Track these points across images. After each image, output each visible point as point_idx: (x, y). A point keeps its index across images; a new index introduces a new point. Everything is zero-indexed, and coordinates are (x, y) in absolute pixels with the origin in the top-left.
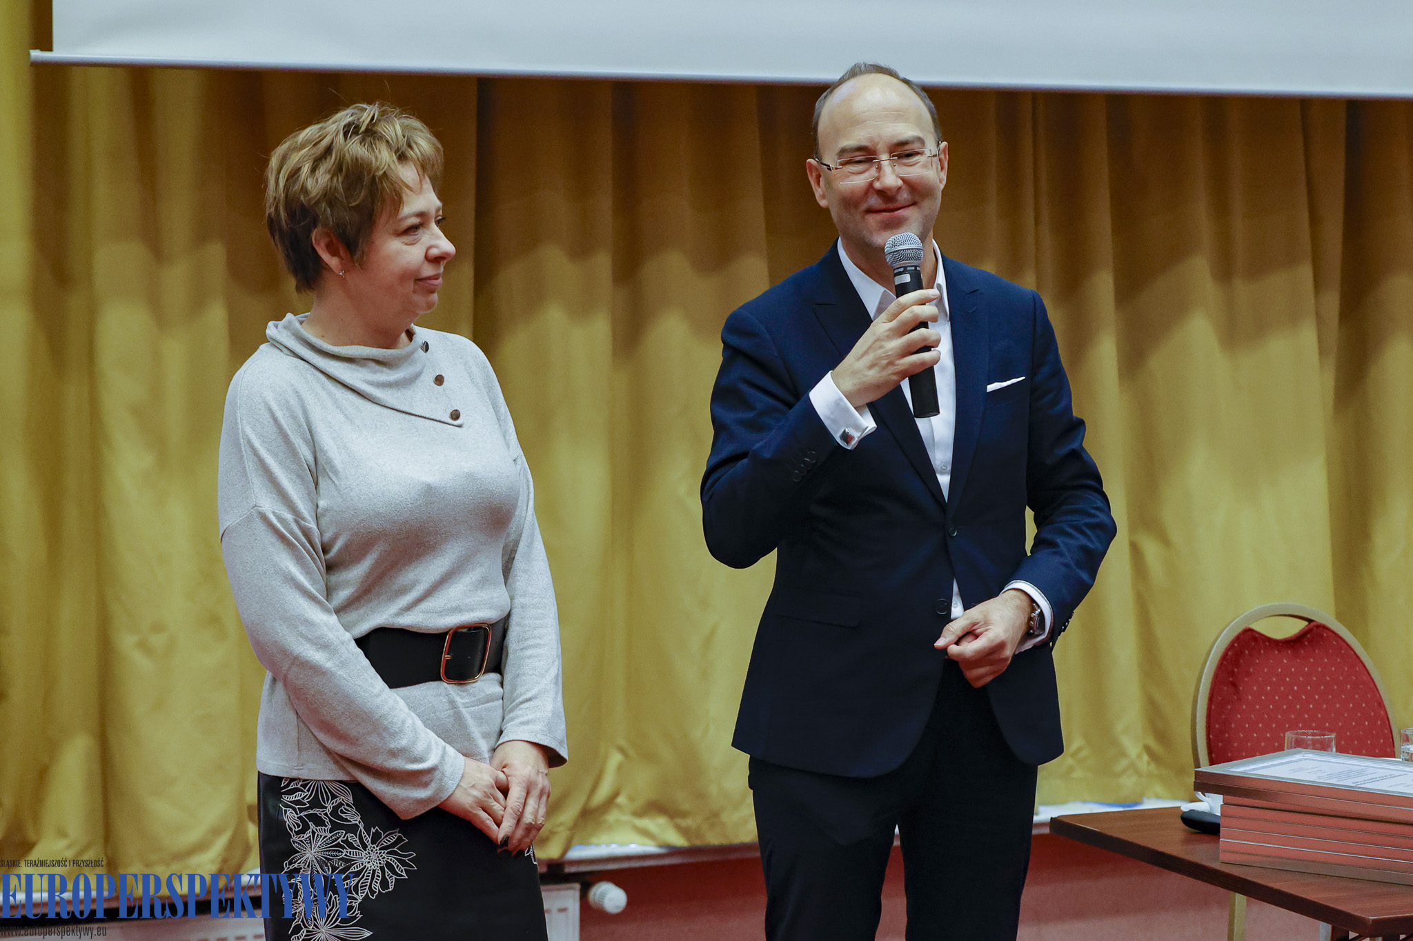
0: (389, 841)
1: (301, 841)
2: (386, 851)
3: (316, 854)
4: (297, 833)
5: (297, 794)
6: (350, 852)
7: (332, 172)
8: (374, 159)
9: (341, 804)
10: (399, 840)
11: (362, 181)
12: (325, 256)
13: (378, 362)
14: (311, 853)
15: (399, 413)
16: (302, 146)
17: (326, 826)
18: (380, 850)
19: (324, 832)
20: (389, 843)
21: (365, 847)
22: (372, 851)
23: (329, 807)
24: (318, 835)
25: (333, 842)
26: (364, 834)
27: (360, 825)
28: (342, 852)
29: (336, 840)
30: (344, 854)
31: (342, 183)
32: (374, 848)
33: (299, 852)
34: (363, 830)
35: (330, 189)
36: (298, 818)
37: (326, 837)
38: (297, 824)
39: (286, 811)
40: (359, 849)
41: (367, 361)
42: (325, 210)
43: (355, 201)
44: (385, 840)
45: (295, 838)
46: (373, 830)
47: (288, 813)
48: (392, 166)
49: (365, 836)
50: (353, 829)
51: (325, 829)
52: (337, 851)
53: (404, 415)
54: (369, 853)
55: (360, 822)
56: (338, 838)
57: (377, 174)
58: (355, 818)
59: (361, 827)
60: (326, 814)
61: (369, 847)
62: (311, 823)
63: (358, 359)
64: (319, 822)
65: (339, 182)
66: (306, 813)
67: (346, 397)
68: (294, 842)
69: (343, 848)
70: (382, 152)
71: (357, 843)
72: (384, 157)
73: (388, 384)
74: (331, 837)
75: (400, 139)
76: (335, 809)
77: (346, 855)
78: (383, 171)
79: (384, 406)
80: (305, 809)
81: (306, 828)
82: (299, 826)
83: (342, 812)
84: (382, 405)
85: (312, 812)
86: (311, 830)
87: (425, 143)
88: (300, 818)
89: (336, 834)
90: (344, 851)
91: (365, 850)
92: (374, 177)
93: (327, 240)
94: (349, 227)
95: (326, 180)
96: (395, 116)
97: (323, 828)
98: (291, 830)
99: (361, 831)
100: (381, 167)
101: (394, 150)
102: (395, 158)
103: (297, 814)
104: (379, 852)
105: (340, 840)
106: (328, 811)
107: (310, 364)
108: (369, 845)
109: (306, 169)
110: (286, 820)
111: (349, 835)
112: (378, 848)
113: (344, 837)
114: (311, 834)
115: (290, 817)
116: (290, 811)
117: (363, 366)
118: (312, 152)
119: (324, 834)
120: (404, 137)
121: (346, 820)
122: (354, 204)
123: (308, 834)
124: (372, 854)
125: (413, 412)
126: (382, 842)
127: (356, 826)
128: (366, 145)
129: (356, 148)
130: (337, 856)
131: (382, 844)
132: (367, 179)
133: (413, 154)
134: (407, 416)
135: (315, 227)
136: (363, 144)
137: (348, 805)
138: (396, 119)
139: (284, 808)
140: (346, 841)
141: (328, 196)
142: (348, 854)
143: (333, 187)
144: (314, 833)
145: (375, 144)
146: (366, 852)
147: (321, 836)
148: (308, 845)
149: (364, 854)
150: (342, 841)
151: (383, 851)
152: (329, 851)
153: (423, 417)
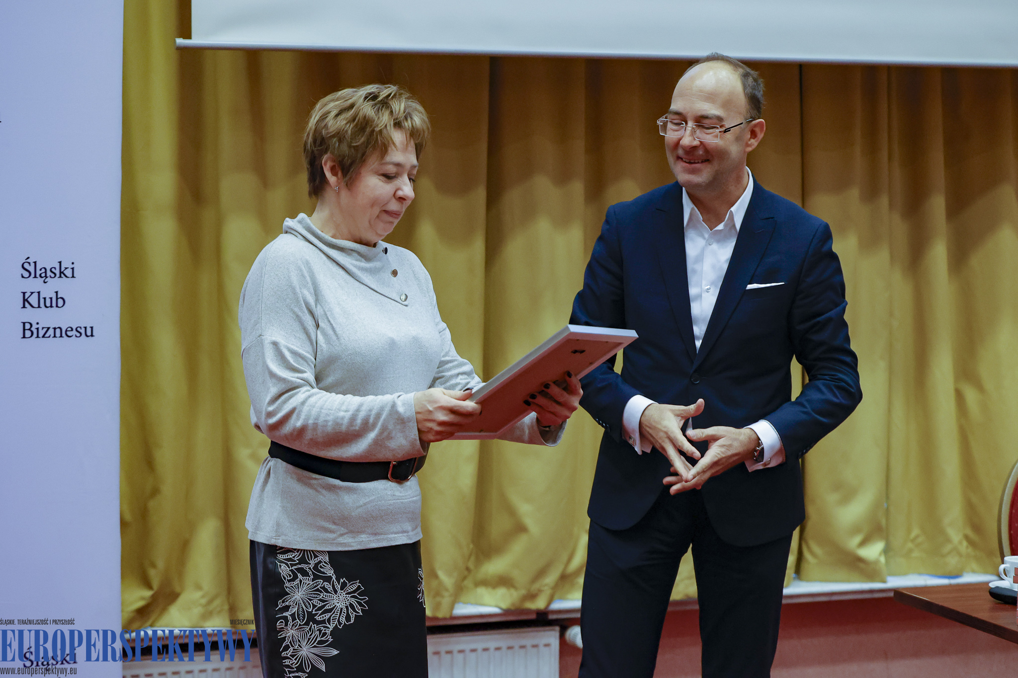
0: (352, 589)
1: (292, 587)
2: (350, 596)
3: (302, 596)
4: (289, 581)
5: (289, 554)
6: (326, 595)
7: (348, 120)
8: (376, 119)
9: (320, 562)
10: (359, 588)
11: (364, 132)
12: (328, 174)
13: (359, 253)
14: (299, 596)
15: (370, 290)
16: (337, 100)
17: (310, 577)
18: (346, 594)
19: (308, 581)
20: (352, 590)
21: (336, 592)
22: (340, 595)
23: (312, 564)
24: (304, 583)
25: (314, 588)
26: (336, 583)
27: (333, 577)
28: (320, 595)
29: (316, 586)
30: (321, 597)
31: (352, 129)
32: (342, 593)
33: (290, 594)
34: (335, 580)
35: (343, 129)
36: (290, 570)
37: (309, 584)
38: (289, 574)
39: (280, 566)
40: (332, 594)
41: (352, 252)
42: (335, 143)
43: (357, 142)
44: (349, 588)
45: (287, 584)
46: (342, 580)
47: (282, 567)
48: (388, 128)
49: (336, 585)
50: (328, 579)
51: (308, 579)
52: (316, 594)
53: (373, 291)
54: (339, 596)
55: (333, 575)
56: (318, 585)
57: (375, 129)
58: (330, 572)
59: (334, 578)
60: (310, 568)
61: (339, 592)
62: (299, 574)
63: (347, 249)
64: (305, 573)
65: (350, 128)
66: (296, 567)
67: (338, 272)
68: (286, 587)
69: (321, 592)
70: (384, 115)
71: (330, 589)
72: (384, 119)
73: (366, 269)
74: (313, 584)
75: (401, 113)
76: (316, 565)
77: (323, 597)
78: (380, 129)
79: (362, 283)
80: (295, 565)
81: (295, 577)
82: (290, 576)
83: (321, 567)
84: (360, 282)
85: (300, 566)
86: (299, 579)
87: (419, 119)
88: (291, 571)
89: (316, 582)
90: (322, 594)
91: (336, 594)
92: (373, 131)
93: (332, 164)
94: (347, 158)
95: (342, 124)
96: (405, 98)
97: (307, 578)
98: (285, 578)
99: (333, 580)
100: (380, 126)
101: (393, 118)
102: (392, 123)
103: (289, 568)
104: (345, 596)
105: (319, 587)
106: (312, 566)
107: (317, 247)
108: (339, 591)
109: (333, 114)
110: (281, 572)
111: (325, 583)
112: (345, 593)
113: (322, 585)
114: (299, 582)
115: (284, 570)
116: (283, 565)
117: (349, 255)
118: (342, 104)
119: (308, 582)
120: (404, 113)
121: (324, 573)
122: (355, 144)
123: (297, 581)
124: (340, 597)
125: (378, 291)
126: (347, 589)
127: (330, 578)
128: (375, 109)
129: (368, 110)
130: (317, 598)
131: (348, 590)
132: (368, 130)
133: (407, 124)
134: (375, 293)
135: (326, 152)
136: (373, 107)
137: (325, 562)
138: (404, 99)
139: (279, 564)
140: (323, 588)
141: (339, 135)
142: (324, 597)
143: (346, 129)
144: (301, 581)
145: (381, 110)
146: (337, 596)
147: (306, 583)
148: (297, 590)
149: (335, 597)
150: (320, 587)
151: (348, 596)
152: (311, 594)
153: (384, 296)
